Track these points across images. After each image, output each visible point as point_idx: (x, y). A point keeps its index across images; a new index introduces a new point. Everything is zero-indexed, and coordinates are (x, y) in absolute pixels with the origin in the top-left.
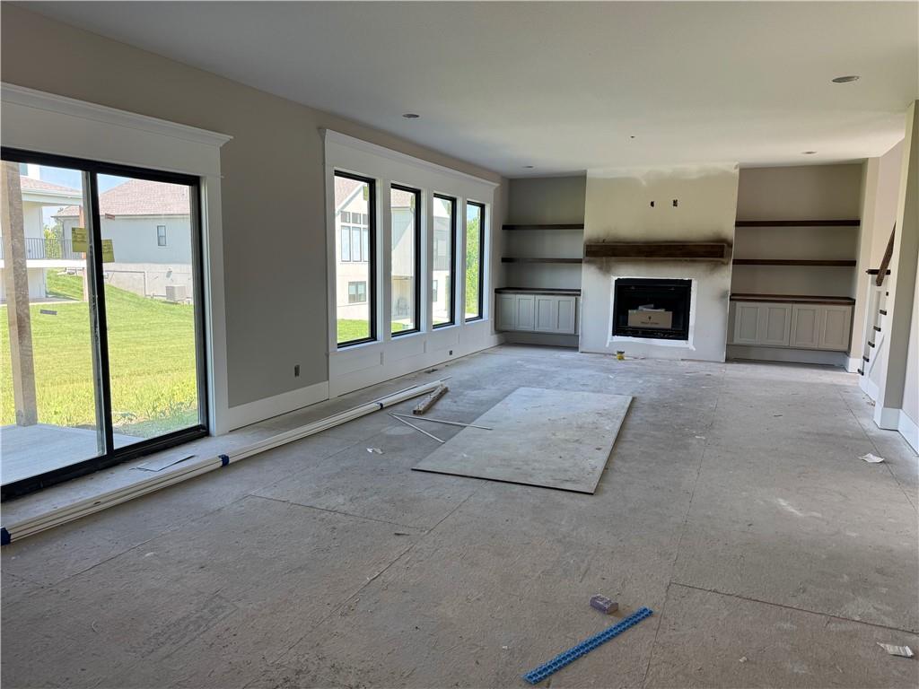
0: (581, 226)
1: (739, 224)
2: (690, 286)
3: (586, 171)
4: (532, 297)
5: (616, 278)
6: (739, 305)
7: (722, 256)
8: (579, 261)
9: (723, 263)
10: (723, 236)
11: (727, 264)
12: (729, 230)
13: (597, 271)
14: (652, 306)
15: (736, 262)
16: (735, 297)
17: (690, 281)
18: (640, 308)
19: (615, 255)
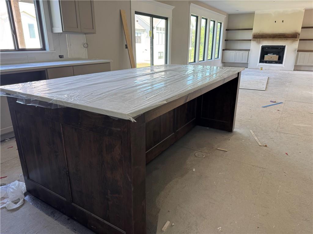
0: (252, 29)
1: (303, 28)
2: (285, 47)
3: (255, 12)
4: (235, 51)
5: (262, 45)
6: (300, 53)
7: (296, 38)
8: (250, 40)
9: (296, 40)
10: (297, 32)
11: (298, 40)
12: (299, 30)
13: (256, 43)
14: (272, 54)
15: (300, 40)
16: (299, 51)
17: (285, 46)
18: (268, 54)
19: (262, 38)
